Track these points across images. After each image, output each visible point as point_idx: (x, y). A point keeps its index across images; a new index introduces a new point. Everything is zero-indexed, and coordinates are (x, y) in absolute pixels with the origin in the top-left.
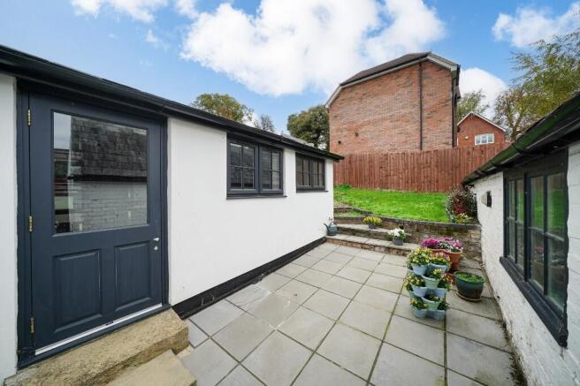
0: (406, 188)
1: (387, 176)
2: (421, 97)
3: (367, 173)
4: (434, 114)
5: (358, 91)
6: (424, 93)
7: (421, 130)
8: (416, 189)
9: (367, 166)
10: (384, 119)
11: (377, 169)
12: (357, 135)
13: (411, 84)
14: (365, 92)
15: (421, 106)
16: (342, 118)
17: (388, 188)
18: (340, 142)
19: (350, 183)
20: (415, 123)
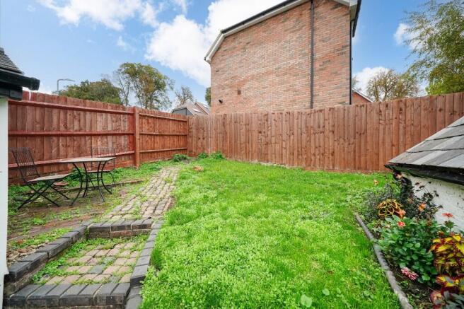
0: (291, 162)
1: (267, 144)
2: (312, 43)
3: (243, 139)
4: (328, 65)
5: (240, 40)
6: (316, 38)
7: (312, 86)
8: (304, 164)
9: (243, 130)
10: (268, 73)
11: (255, 134)
12: (239, 93)
13: (300, 29)
14: (247, 41)
15: (312, 55)
16: (224, 72)
17: (268, 161)
18: (220, 101)
19: (224, 152)
20: (305, 77)
